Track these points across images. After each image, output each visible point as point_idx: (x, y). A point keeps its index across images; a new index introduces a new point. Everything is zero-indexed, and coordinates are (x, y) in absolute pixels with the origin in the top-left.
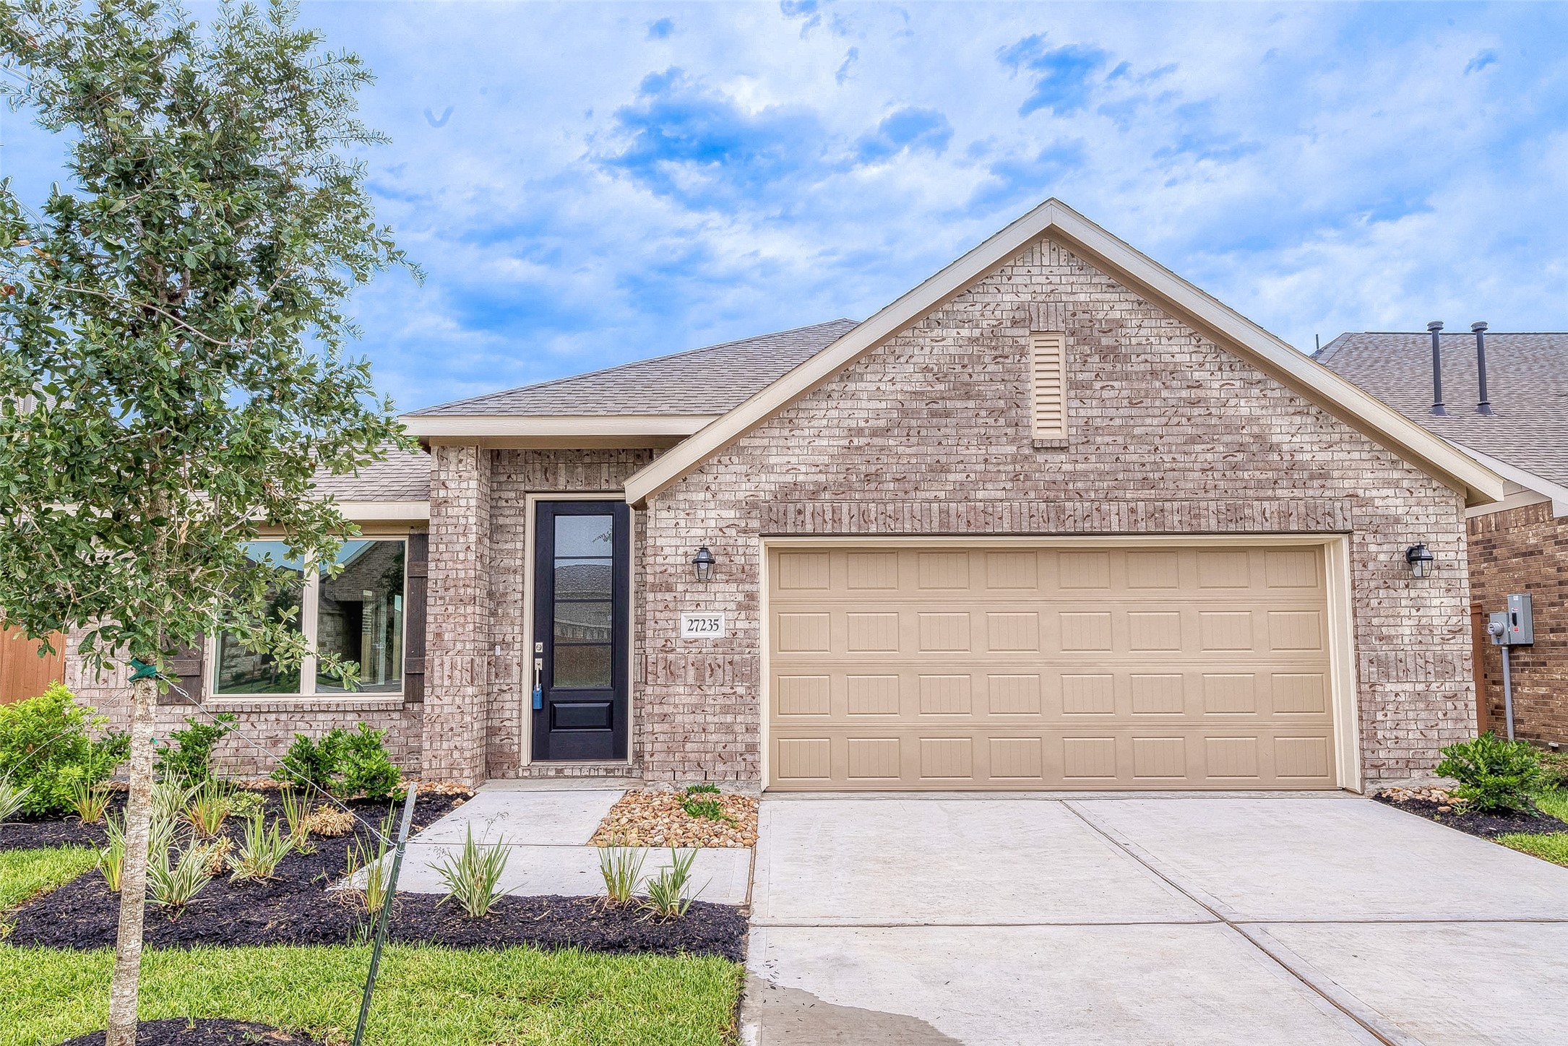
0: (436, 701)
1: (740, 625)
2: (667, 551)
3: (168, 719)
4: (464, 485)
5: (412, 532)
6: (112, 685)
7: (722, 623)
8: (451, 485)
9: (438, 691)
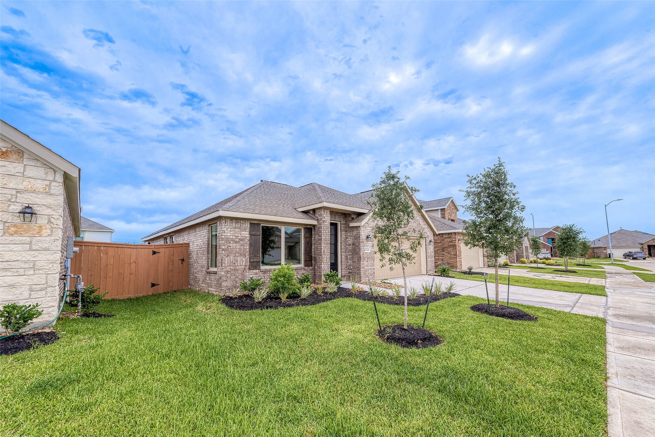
0: (324, 266)
1: (372, 250)
2: (363, 235)
3: (252, 274)
4: (328, 218)
5: (305, 227)
6: (236, 265)
7: (370, 249)
8: (326, 218)
9: (324, 264)
